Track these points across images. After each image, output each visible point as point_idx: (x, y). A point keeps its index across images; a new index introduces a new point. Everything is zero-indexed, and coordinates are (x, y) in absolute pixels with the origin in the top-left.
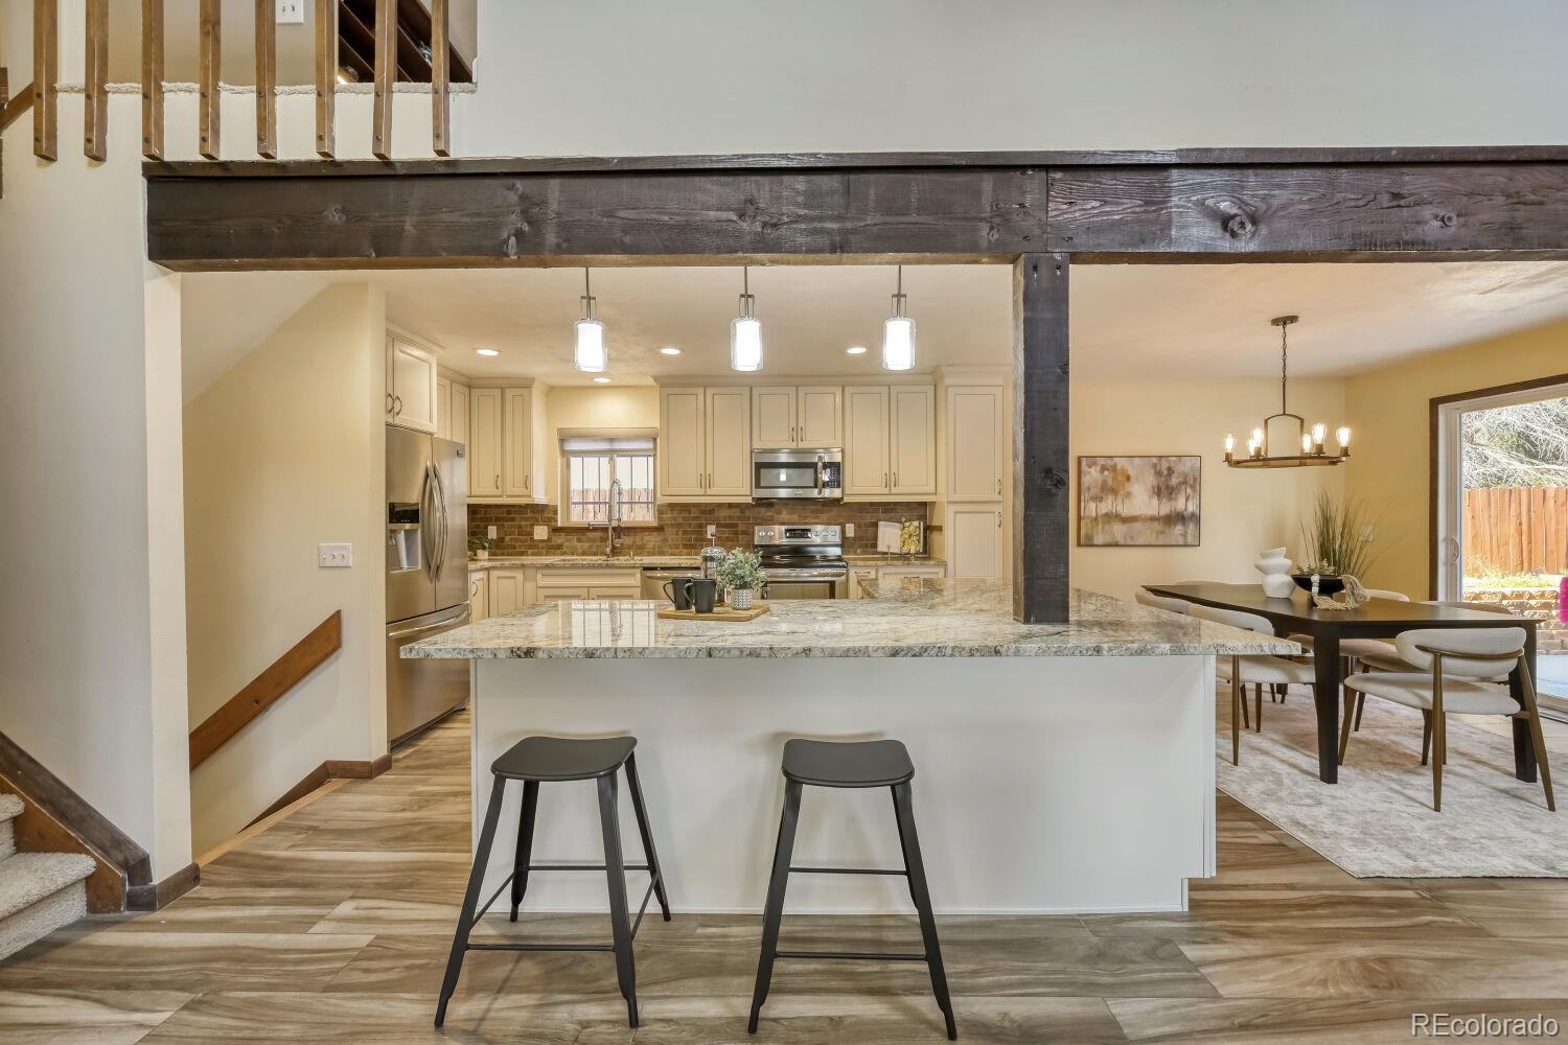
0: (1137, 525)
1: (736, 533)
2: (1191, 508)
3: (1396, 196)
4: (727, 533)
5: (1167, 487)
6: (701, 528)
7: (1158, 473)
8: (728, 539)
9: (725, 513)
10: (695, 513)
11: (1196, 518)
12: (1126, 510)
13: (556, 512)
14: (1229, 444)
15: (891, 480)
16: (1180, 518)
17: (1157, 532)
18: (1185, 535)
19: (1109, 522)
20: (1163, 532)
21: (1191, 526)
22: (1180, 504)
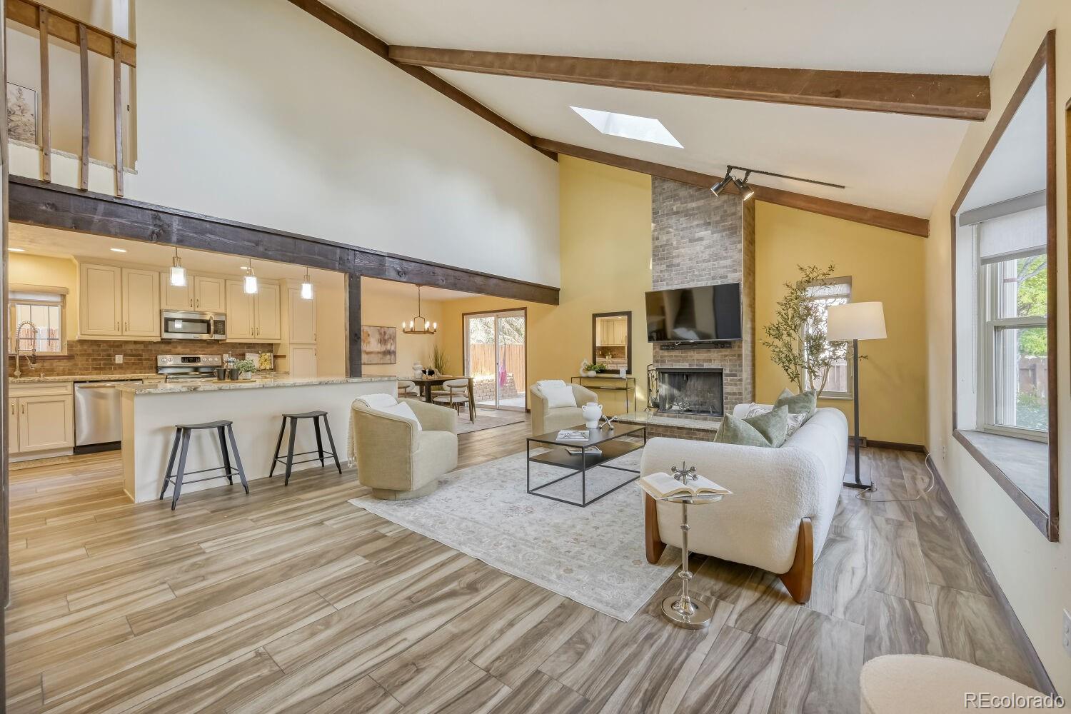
0: (373, 355)
1: (140, 360)
2: (393, 348)
3: (434, 273)
4: (133, 359)
5: (384, 339)
6: (110, 358)
7: (381, 334)
8: (134, 364)
9: (132, 347)
10: (103, 347)
11: (394, 353)
12: (368, 349)
14: (404, 325)
15: (255, 332)
16: (388, 353)
18: (391, 360)
20: (382, 358)
21: (393, 357)
22: (389, 347)
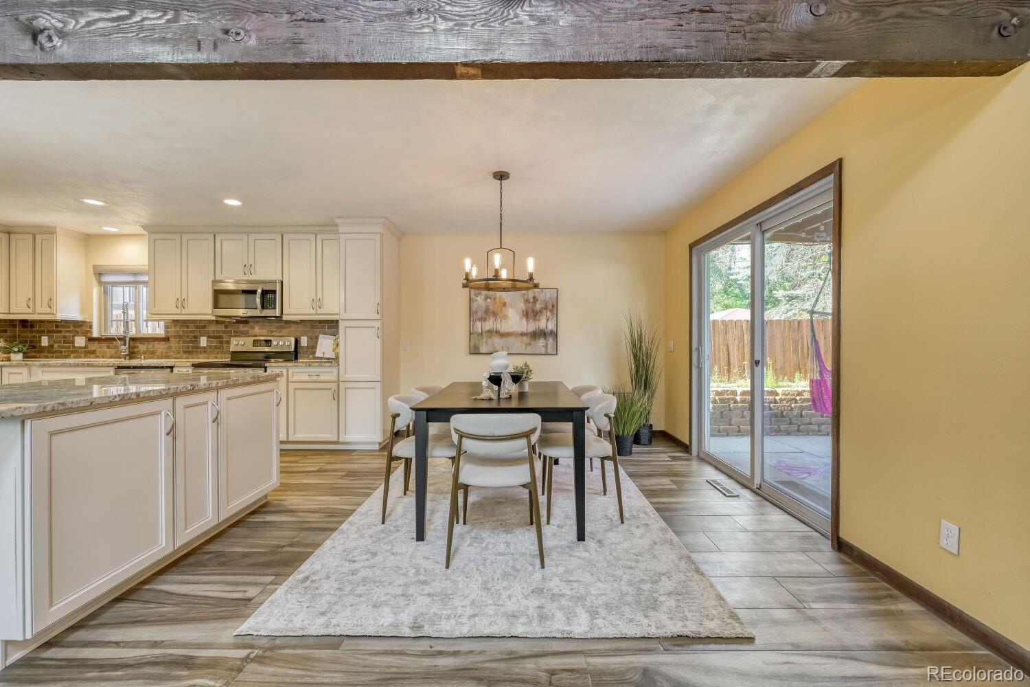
0: (511, 339)
1: (221, 342)
2: (551, 326)
4: (215, 342)
5: (533, 311)
6: (196, 339)
7: (527, 301)
8: (216, 347)
9: (213, 328)
10: (192, 327)
11: (554, 334)
12: (504, 327)
13: (91, 327)
15: (317, 303)
16: (542, 334)
17: (526, 344)
18: (546, 347)
19: (491, 337)
20: (530, 344)
21: (551, 340)
22: (542, 324)
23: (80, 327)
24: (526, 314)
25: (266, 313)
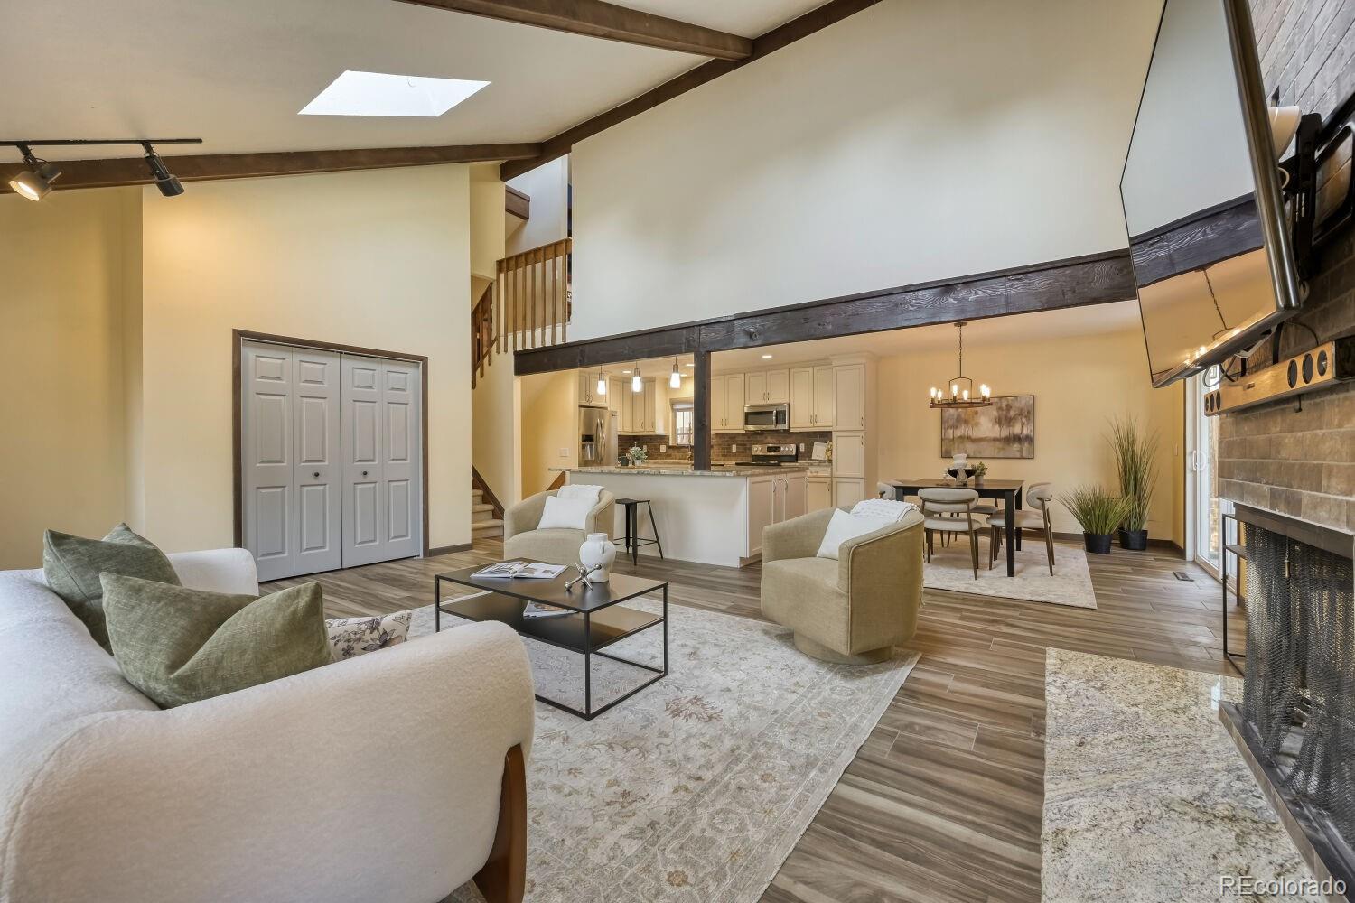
0: (984, 444)
1: (745, 449)
2: (1026, 431)
5: (1006, 417)
6: (729, 447)
7: (999, 409)
8: (743, 452)
9: (740, 438)
10: (726, 438)
11: (1030, 440)
12: (976, 433)
13: (669, 439)
15: (814, 419)
16: (1018, 439)
17: (999, 448)
18: (1021, 451)
19: (962, 442)
20: (1003, 449)
21: (1026, 445)
22: (1017, 429)
23: (663, 439)
24: (999, 421)
25: (780, 427)
